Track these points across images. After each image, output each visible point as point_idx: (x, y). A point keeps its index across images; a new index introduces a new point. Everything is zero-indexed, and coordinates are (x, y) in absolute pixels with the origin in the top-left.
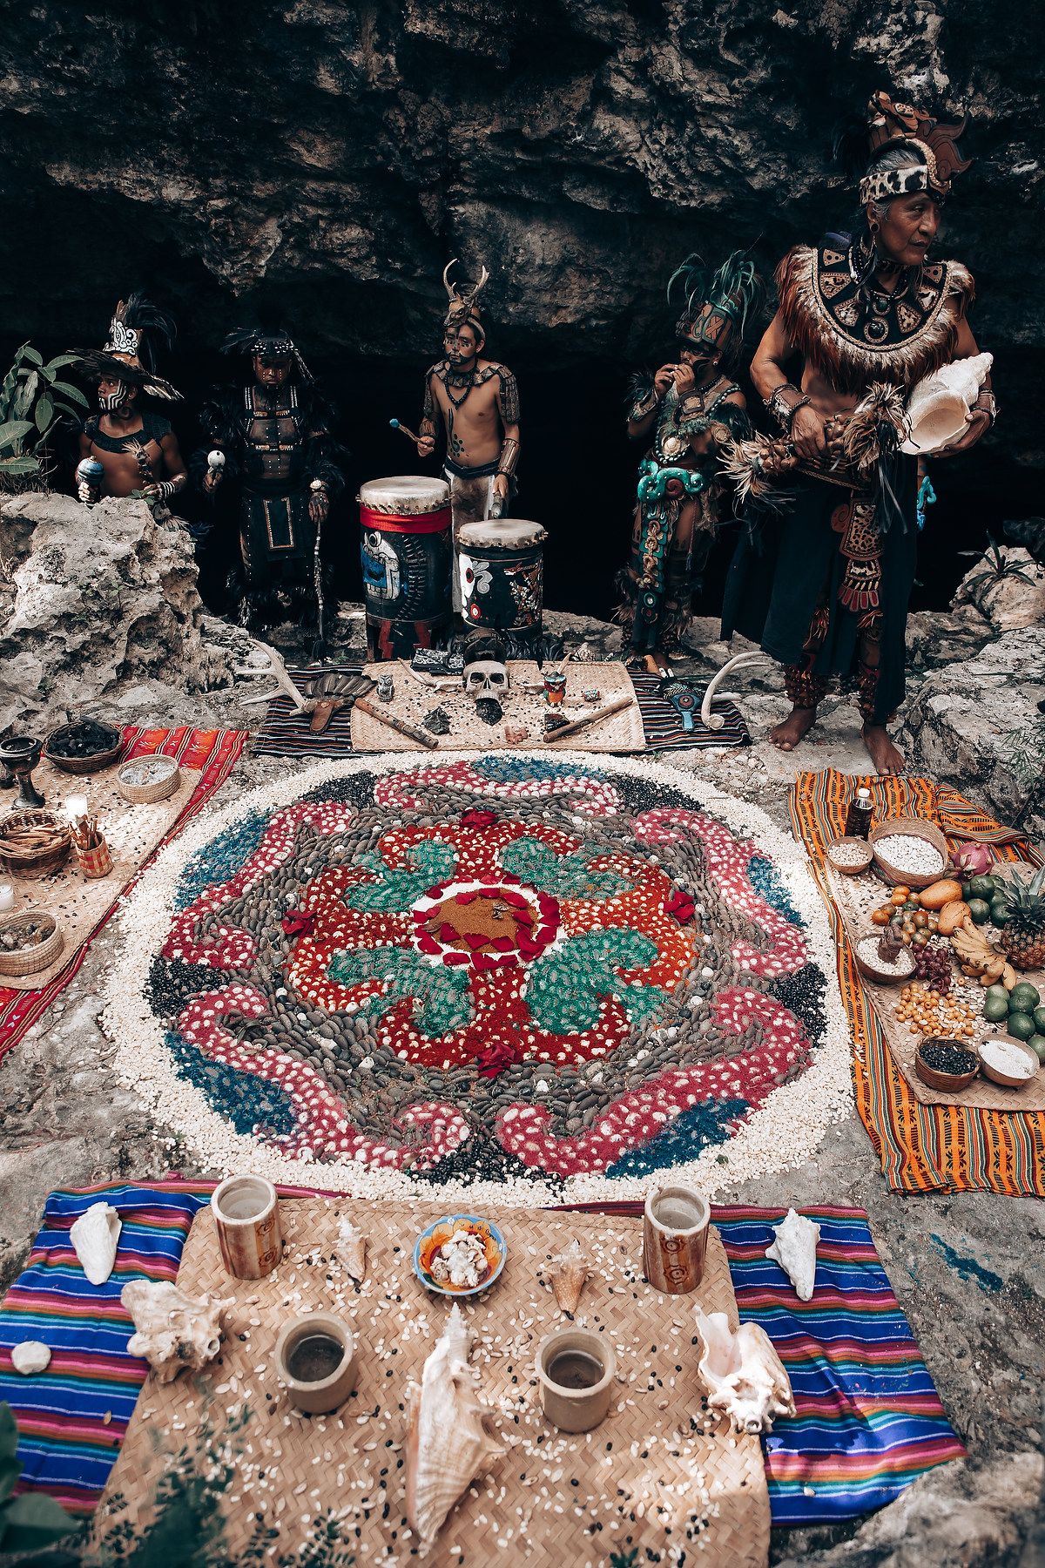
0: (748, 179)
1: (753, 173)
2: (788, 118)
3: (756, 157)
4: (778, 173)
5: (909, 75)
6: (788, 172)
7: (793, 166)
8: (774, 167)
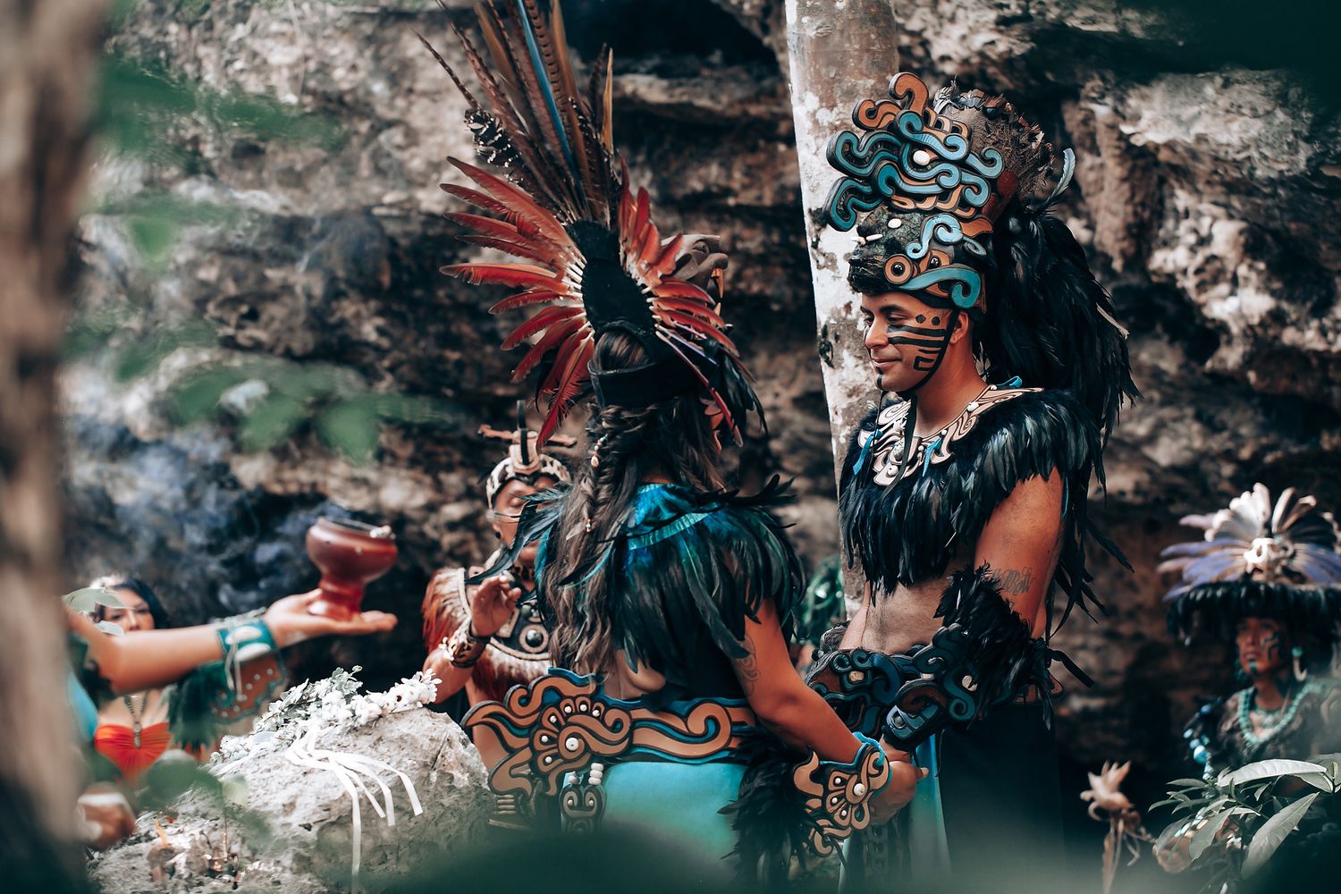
0: (1148, 451)
1: (1152, 439)
2: (1161, 356)
3: (1147, 414)
4: (1190, 438)
5: (1224, 298)
6: (1205, 436)
7: (1211, 426)
8: (1181, 428)
